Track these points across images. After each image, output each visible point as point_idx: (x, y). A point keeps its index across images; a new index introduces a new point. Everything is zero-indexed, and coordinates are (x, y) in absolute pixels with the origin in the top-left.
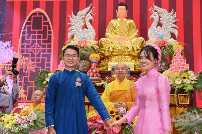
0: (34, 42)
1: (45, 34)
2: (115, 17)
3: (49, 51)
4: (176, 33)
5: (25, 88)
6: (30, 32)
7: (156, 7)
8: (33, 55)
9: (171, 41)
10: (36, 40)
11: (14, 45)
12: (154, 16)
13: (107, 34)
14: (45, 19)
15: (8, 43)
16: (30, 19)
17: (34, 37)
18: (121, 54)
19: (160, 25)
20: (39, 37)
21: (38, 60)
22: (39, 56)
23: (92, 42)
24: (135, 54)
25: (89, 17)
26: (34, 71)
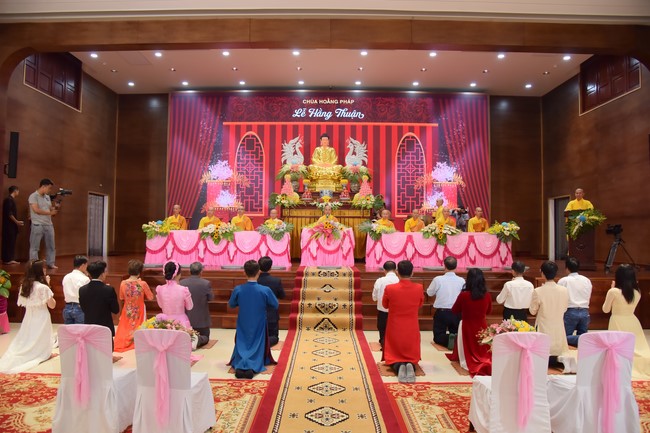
0: (248, 161)
1: (257, 154)
2: (319, 145)
3: (262, 169)
4: (366, 160)
5: (242, 201)
6: (244, 153)
7: (352, 140)
8: (247, 173)
9: (363, 169)
10: (250, 159)
11: (231, 164)
12: (350, 146)
13: (314, 160)
14: (257, 141)
15: (226, 162)
16: (244, 141)
17: (248, 157)
18: (325, 178)
19: (354, 153)
20: (252, 157)
21: (252, 177)
22: (252, 173)
23: (302, 168)
24: (336, 178)
25: (298, 145)
26: (249, 186)
